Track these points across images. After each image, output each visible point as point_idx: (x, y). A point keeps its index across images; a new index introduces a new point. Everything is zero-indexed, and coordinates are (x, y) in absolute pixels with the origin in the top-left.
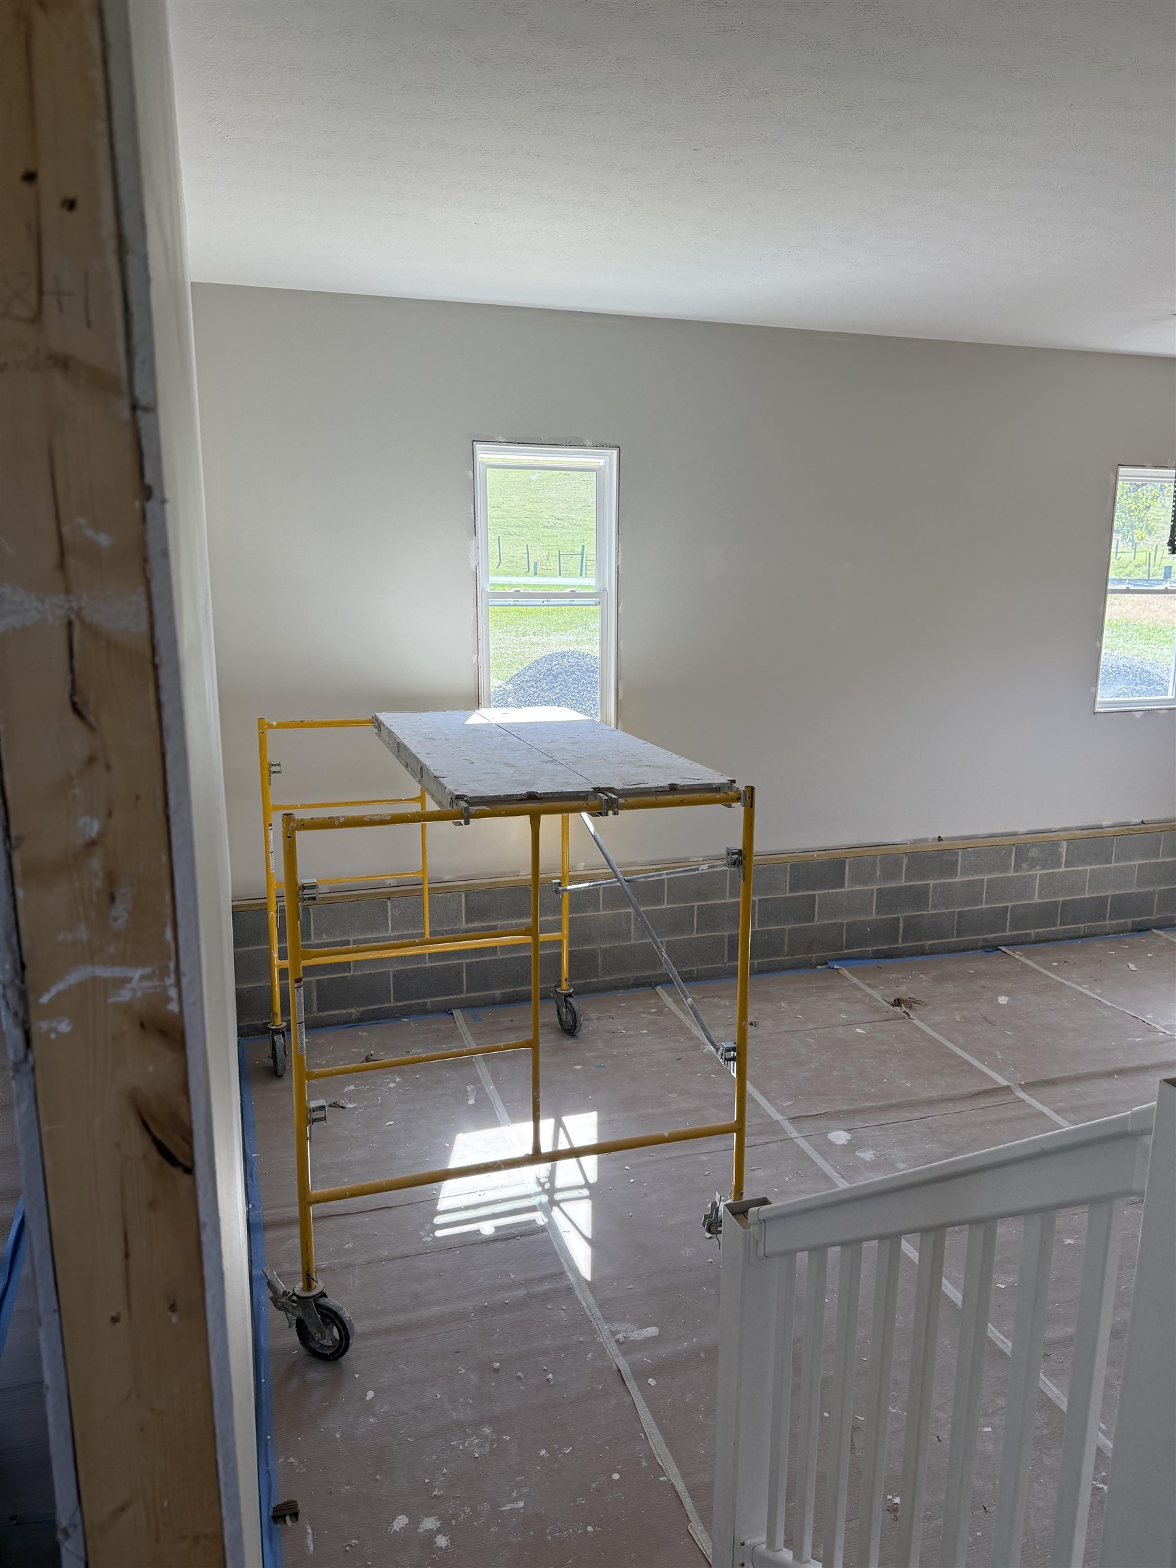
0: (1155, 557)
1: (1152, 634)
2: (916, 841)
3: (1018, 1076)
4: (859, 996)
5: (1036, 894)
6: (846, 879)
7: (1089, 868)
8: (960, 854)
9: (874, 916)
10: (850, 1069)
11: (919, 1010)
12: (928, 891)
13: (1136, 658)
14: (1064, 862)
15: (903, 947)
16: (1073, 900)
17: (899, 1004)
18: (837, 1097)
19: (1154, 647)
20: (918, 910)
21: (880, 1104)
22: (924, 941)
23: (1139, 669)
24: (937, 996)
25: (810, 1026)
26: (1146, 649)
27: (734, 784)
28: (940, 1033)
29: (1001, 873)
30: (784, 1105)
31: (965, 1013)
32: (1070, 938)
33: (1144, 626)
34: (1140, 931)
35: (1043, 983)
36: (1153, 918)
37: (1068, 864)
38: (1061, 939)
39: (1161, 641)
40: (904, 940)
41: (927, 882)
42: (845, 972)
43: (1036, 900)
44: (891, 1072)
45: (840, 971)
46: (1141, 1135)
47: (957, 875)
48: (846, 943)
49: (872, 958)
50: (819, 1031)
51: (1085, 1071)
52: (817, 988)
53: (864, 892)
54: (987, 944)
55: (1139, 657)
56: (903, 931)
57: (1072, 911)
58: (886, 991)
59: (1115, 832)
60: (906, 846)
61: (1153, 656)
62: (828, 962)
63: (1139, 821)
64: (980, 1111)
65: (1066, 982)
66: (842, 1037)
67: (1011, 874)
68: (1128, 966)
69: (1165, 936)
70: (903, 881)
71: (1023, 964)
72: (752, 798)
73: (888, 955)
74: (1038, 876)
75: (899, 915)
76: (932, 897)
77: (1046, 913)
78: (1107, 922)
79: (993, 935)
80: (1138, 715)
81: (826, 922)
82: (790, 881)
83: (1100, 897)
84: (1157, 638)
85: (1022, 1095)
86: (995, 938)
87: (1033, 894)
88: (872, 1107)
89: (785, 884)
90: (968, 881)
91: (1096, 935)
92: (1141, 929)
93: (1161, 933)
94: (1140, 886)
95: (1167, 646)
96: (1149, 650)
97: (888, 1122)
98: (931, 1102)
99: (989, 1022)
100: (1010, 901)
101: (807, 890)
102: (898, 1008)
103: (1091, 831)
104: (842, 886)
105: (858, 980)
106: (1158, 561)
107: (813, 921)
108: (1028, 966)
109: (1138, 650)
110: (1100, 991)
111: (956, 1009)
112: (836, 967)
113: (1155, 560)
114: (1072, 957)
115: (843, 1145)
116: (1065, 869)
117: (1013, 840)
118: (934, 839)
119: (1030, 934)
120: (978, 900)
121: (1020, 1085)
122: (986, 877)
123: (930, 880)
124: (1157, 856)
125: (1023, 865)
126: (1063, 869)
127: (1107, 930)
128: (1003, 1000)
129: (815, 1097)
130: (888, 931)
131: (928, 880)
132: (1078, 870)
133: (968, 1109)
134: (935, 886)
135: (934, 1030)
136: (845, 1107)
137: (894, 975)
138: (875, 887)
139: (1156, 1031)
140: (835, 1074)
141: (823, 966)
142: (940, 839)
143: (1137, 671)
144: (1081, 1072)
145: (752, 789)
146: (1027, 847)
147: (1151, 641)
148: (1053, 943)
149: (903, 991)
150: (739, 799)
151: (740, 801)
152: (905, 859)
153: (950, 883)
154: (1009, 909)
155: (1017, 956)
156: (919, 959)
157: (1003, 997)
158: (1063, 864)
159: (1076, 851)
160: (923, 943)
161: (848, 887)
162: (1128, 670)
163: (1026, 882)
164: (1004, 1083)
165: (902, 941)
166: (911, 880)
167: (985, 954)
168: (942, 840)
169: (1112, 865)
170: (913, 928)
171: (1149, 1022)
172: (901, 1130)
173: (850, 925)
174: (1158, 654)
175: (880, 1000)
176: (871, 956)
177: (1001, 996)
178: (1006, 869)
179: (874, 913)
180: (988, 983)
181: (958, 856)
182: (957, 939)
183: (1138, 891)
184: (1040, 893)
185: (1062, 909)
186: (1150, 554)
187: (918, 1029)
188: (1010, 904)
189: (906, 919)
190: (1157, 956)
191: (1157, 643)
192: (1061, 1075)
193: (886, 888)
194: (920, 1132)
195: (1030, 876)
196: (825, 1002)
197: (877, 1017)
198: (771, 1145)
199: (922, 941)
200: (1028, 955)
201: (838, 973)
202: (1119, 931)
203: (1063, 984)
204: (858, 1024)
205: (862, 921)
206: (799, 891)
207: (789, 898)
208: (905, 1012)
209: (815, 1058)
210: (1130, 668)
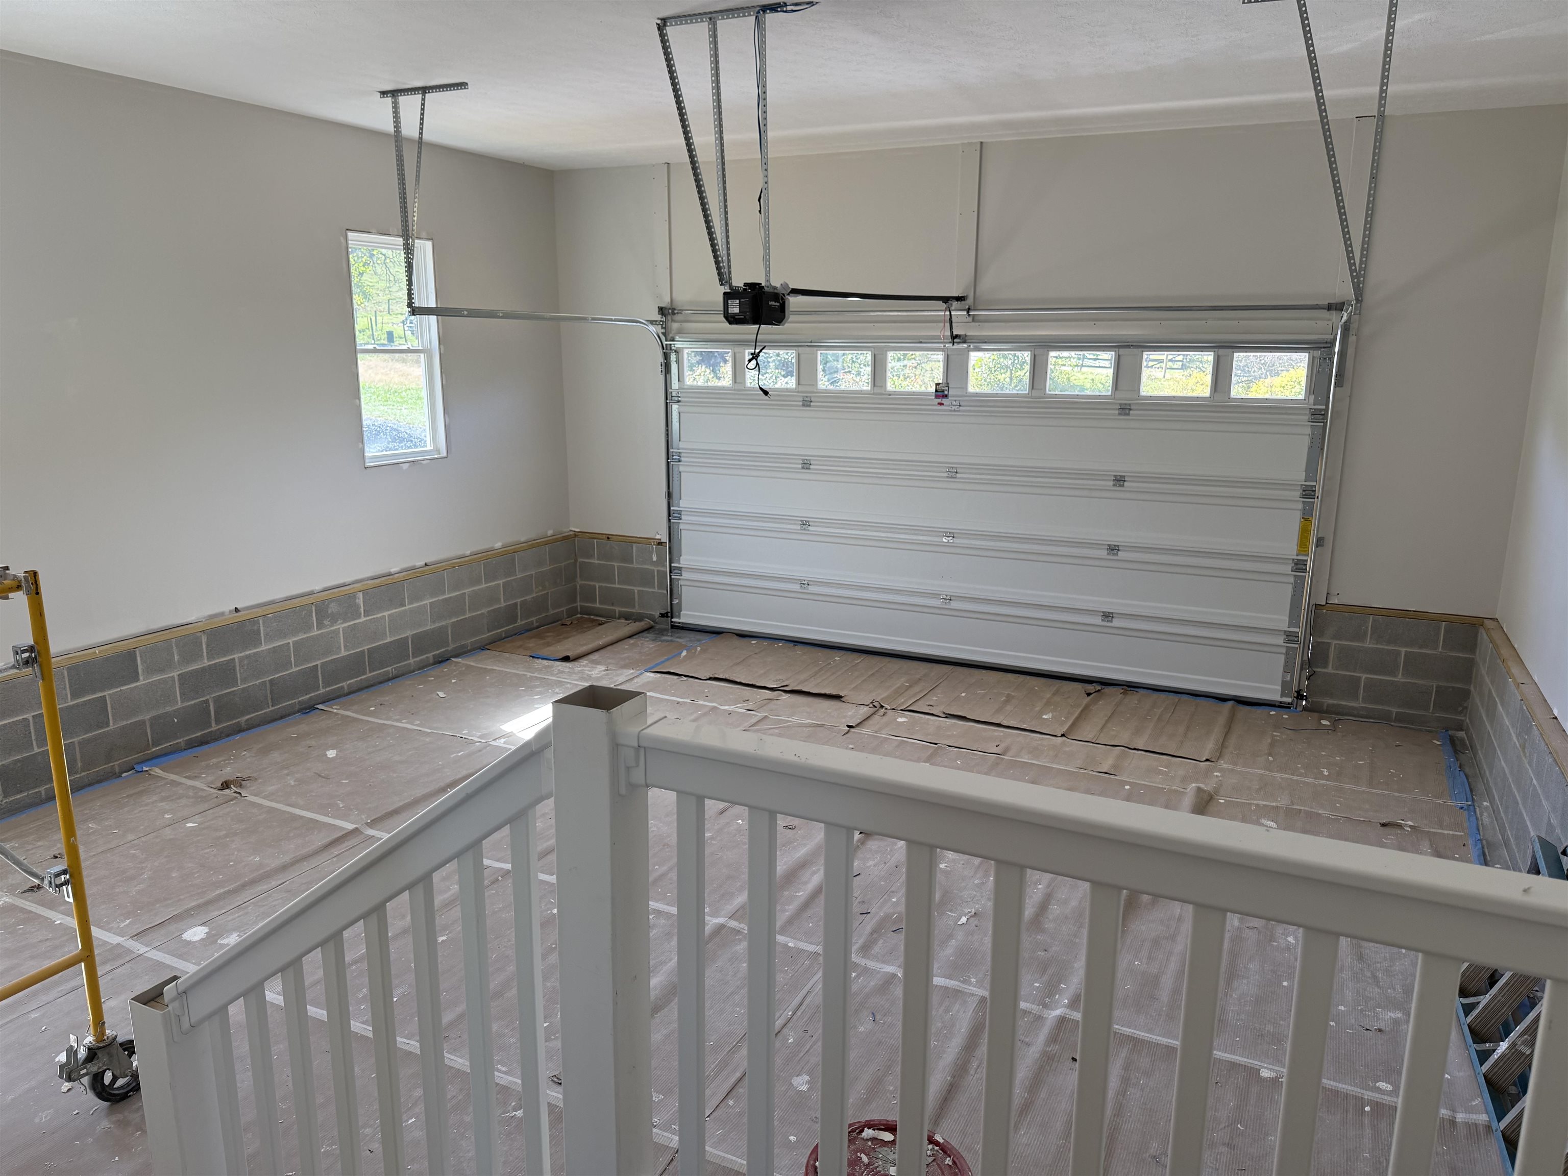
0: (376, 322)
1: (388, 396)
2: (212, 617)
3: (363, 817)
4: (181, 792)
5: (342, 647)
6: (140, 671)
7: (386, 614)
8: (261, 622)
9: (180, 705)
10: (190, 865)
11: (250, 787)
12: (234, 666)
13: (379, 419)
14: (363, 612)
15: (219, 729)
16: (377, 646)
17: (227, 786)
18: (182, 897)
19: (393, 408)
20: (227, 688)
21: (232, 887)
22: (239, 718)
23: (388, 428)
24: (266, 768)
25: (130, 837)
26: (386, 410)
27: (8, 572)
28: (277, 802)
29: (305, 633)
30: (122, 926)
31: (297, 776)
32: (381, 683)
33: (380, 389)
34: (440, 662)
35: (366, 728)
36: (449, 648)
37: (367, 613)
38: (372, 686)
39: (398, 402)
40: (218, 722)
41: (232, 657)
42: (157, 771)
43: (343, 653)
44: (236, 853)
45: (152, 773)
46: (543, 750)
47: (261, 643)
48: (152, 740)
49: (185, 750)
50: (143, 839)
51: (422, 793)
52: (127, 796)
53: (164, 681)
54: (304, 706)
55: (381, 418)
56: (215, 712)
57: (378, 657)
58: (210, 778)
59: (404, 577)
60: (202, 623)
61: (394, 417)
62: (135, 766)
63: (423, 563)
64: (335, 859)
65: (386, 722)
66: (172, 837)
67: (315, 632)
68: (438, 695)
69: (463, 662)
70: (206, 661)
71: (342, 716)
72: (36, 583)
73: (203, 742)
74: (341, 629)
75: (208, 697)
76: (240, 670)
77: (355, 664)
78: (412, 661)
79: (308, 696)
80: (405, 466)
81: (125, 723)
82: (71, 686)
83: (401, 638)
84: (394, 399)
85: (371, 832)
86: (311, 698)
87: (339, 648)
88: (225, 893)
89: (64, 692)
90: (274, 647)
91: (403, 675)
92: (442, 660)
93: (459, 660)
94: (434, 622)
95: (405, 406)
96: (389, 411)
97: (245, 901)
98: (284, 868)
99: (323, 777)
100: (319, 659)
101: (94, 693)
102: (227, 790)
103: (383, 579)
104: (136, 679)
105: (174, 776)
106: (379, 326)
107: (108, 724)
108: (348, 716)
109: (379, 411)
110: (418, 722)
111: (288, 775)
112: (145, 769)
113: (376, 325)
114: (387, 699)
115: (202, 940)
116: (365, 619)
117: (311, 599)
118: (230, 612)
119: (342, 687)
120: (287, 664)
121: (367, 824)
122: (291, 641)
123: (234, 654)
124: (444, 593)
125: (325, 622)
126: (363, 619)
127: (412, 668)
128: (331, 754)
129: (158, 905)
130: (200, 715)
131: (232, 655)
132: (377, 618)
133: (323, 861)
134: (241, 659)
135: (271, 801)
136: (193, 904)
137: (215, 760)
138: (175, 674)
139: (475, 742)
140: (174, 875)
141: (130, 773)
142: (237, 610)
143: (386, 430)
144: (418, 795)
145: (35, 574)
146: (326, 603)
147: (389, 403)
148: (366, 690)
149: (228, 772)
150: (19, 587)
151: (21, 590)
152: (203, 637)
153: (255, 654)
154: (319, 667)
155: (335, 711)
156: (238, 737)
157: (331, 751)
158: (363, 614)
159: (373, 600)
160: (239, 720)
161: (144, 680)
162: (378, 429)
163: (331, 637)
164: (350, 826)
165: (216, 724)
166: (214, 659)
167: (303, 716)
168: (239, 611)
169: (407, 607)
170: (225, 708)
171: (467, 737)
172: (260, 904)
173: (154, 719)
174: (398, 414)
175: (205, 788)
176: (183, 748)
177: (329, 750)
178: (310, 628)
179: (179, 702)
180: (313, 742)
181: (259, 624)
182: (273, 708)
183: (433, 627)
184: (345, 646)
185: (369, 657)
186: (371, 319)
187: (253, 804)
188: (318, 662)
189: (217, 700)
190: (460, 680)
191: (395, 404)
192: (401, 804)
193: (187, 673)
194: (281, 898)
195: (334, 631)
196: (141, 809)
197: (206, 806)
198: (118, 970)
199: (237, 718)
200: (344, 707)
201: (150, 775)
202: (423, 667)
203: (384, 724)
204: (186, 819)
205: (166, 713)
206: (84, 696)
207: (73, 705)
208: (236, 792)
209: (146, 867)
210: (380, 427)
